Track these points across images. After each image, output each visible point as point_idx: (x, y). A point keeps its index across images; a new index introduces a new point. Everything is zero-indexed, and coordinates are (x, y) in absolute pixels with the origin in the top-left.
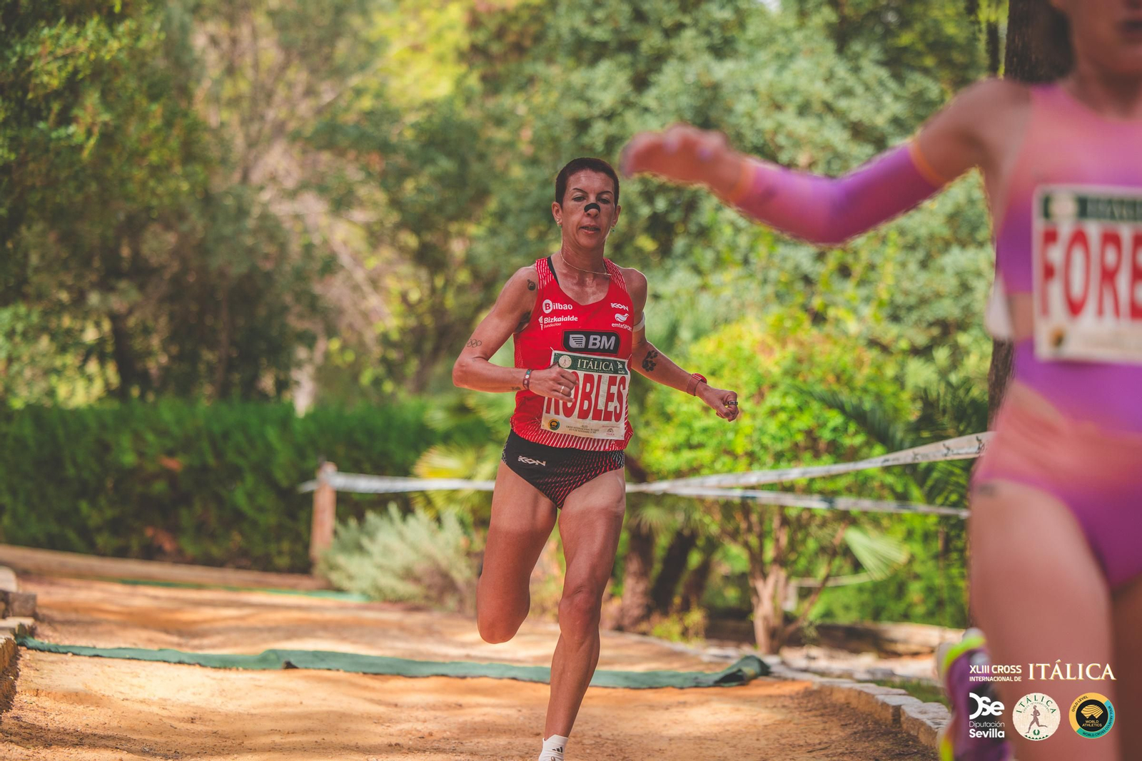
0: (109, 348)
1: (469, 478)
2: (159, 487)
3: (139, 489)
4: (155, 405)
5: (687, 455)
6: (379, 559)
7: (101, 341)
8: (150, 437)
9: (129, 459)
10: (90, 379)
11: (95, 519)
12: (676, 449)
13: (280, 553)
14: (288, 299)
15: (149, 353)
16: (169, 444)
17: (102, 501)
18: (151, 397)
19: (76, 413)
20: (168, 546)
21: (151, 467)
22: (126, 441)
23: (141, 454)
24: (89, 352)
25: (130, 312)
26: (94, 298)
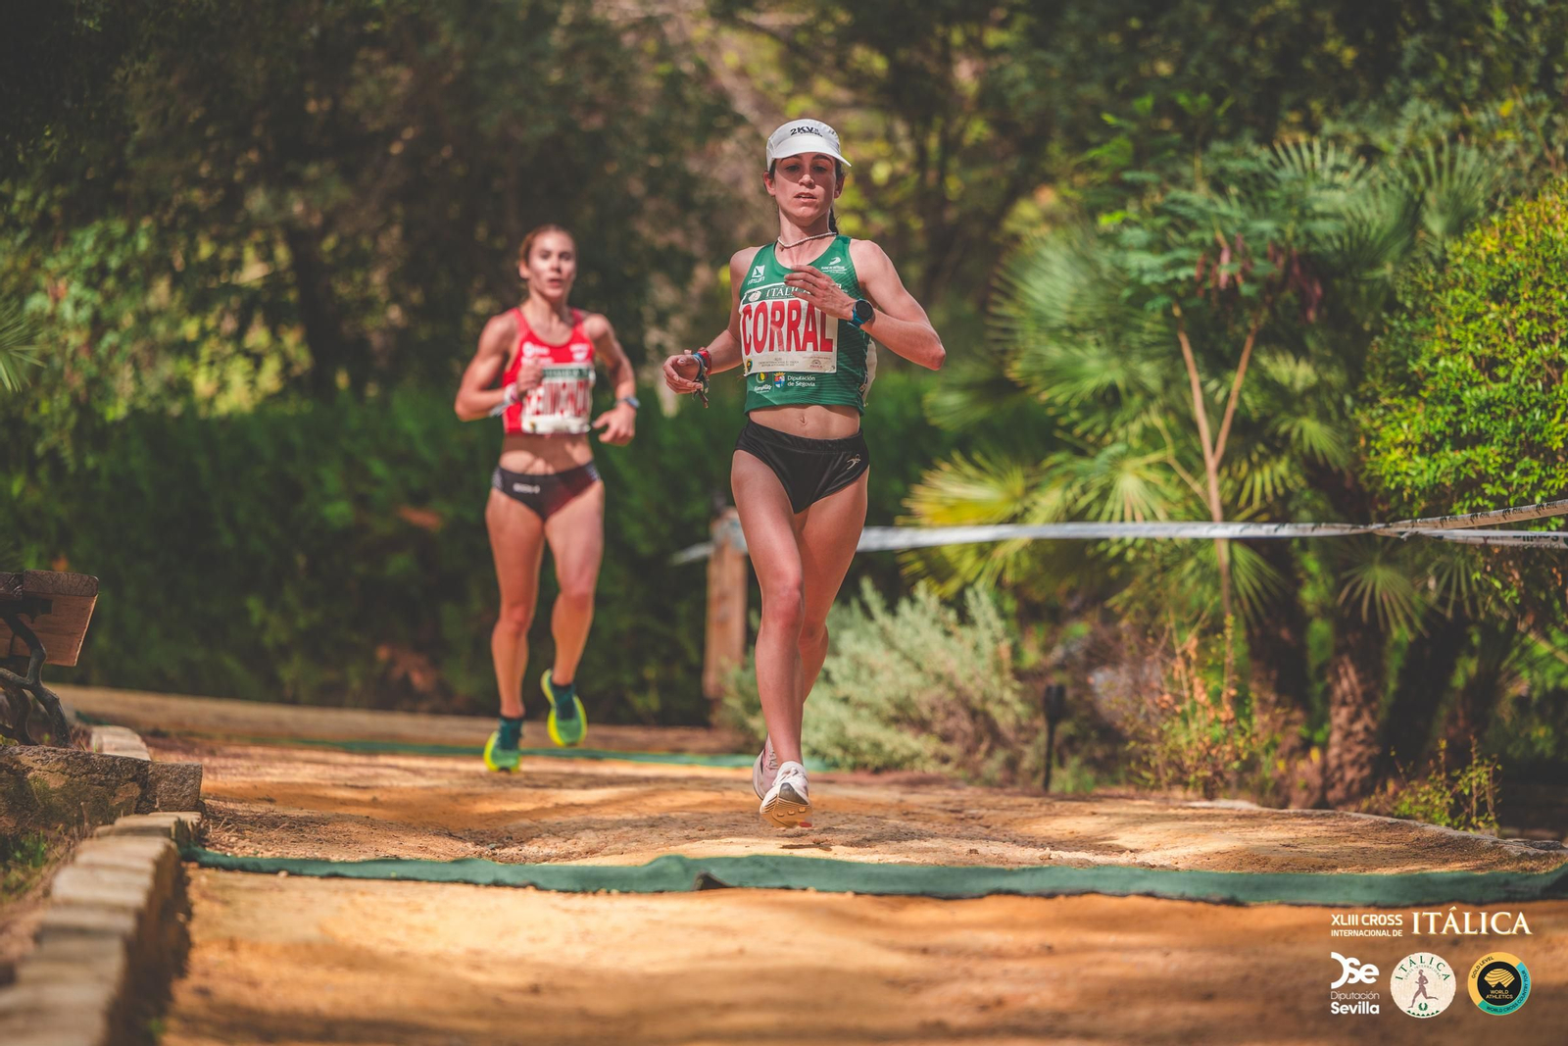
0: (292, 296)
1: (1014, 519)
2: (399, 563)
3: (360, 569)
4: (384, 404)
5: (1450, 457)
6: (846, 688)
7: (273, 281)
8: (378, 468)
9: (339, 511)
10: (257, 360)
11: (276, 633)
12: (1430, 446)
13: (642, 687)
14: (637, 187)
15: (368, 304)
16: (416, 481)
17: (290, 596)
18: (372, 391)
19: (233, 424)
20: (418, 679)
21: (382, 527)
22: (332, 478)
23: (362, 502)
24: (252, 305)
25: (329, 224)
26: (257, 201)
